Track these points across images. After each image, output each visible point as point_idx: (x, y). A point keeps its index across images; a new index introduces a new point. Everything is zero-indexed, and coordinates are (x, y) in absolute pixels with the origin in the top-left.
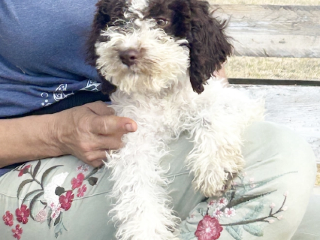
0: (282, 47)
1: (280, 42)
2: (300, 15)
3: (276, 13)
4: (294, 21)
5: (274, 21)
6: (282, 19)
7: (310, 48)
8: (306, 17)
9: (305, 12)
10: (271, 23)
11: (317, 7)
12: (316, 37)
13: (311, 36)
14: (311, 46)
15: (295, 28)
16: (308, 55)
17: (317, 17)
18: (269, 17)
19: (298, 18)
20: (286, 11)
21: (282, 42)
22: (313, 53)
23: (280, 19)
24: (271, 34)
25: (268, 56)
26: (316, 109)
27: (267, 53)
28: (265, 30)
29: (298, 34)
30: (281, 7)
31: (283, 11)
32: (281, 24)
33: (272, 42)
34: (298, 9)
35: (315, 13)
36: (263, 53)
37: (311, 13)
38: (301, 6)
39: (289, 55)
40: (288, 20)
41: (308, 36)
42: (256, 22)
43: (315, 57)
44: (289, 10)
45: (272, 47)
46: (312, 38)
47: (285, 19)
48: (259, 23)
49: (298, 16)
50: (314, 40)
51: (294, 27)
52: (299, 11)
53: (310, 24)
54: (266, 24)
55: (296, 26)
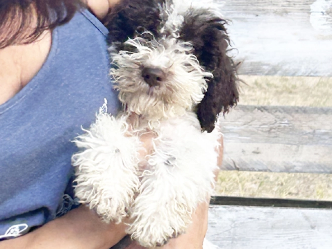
0: (256, 158)
1: (254, 152)
2: (279, 118)
3: (249, 116)
4: (272, 126)
5: (246, 126)
6: (256, 124)
7: (292, 161)
8: (286, 122)
9: (286, 115)
10: (242, 127)
11: (300, 108)
12: (298, 146)
13: (292, 145)
14: (293, 157)
15: (273, 135)
16: (288, 170)
17: (300, 121)
18: (240, 120)
19: (276, 121)
20: (262, 113)
21: (256, 153)
22: (295, 166)
23: (254, 123)
24: (242, 142)
25: (238, 169)
26: (298, 238)
27: (237, 166)
28: (234, 136)
29: (276, 143)
30: (255, 108)
31: (258, 113)
32: (256, 130)
33: (243, 151)
34: (276, 111)
35: (296, 116)
36: (233, 165)
37: (293, 117)
38: (280, 107)
39: (265, 168)
40: (264, 124)
41: (289, 146)
42: (225, 127)
43: (297, 172)
44: (266, 112)
45: (243, 158)
46: (294, 147)
47: (260, 123)
48: (228, 127)
49: (277, 119)
50: (297, 151)
51: (271, 134)
52: (278, 113)
53: (292, 130)
54: (236, 129)
55: (274, 132)
